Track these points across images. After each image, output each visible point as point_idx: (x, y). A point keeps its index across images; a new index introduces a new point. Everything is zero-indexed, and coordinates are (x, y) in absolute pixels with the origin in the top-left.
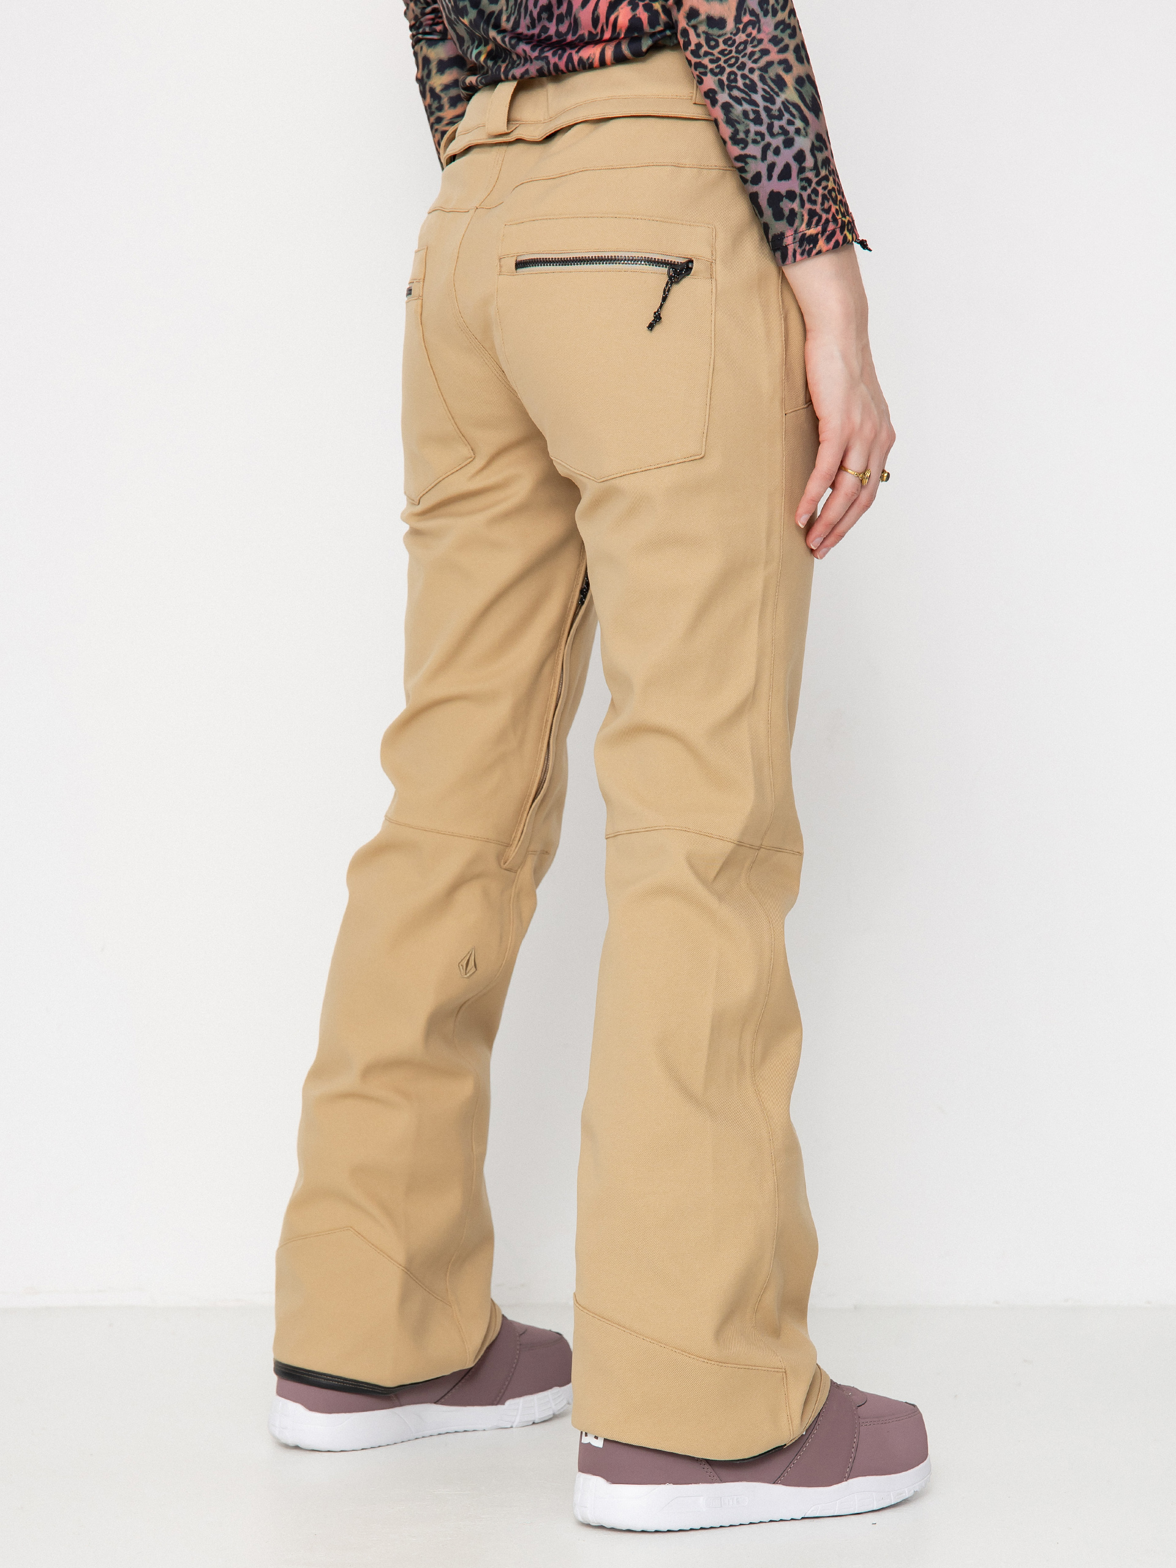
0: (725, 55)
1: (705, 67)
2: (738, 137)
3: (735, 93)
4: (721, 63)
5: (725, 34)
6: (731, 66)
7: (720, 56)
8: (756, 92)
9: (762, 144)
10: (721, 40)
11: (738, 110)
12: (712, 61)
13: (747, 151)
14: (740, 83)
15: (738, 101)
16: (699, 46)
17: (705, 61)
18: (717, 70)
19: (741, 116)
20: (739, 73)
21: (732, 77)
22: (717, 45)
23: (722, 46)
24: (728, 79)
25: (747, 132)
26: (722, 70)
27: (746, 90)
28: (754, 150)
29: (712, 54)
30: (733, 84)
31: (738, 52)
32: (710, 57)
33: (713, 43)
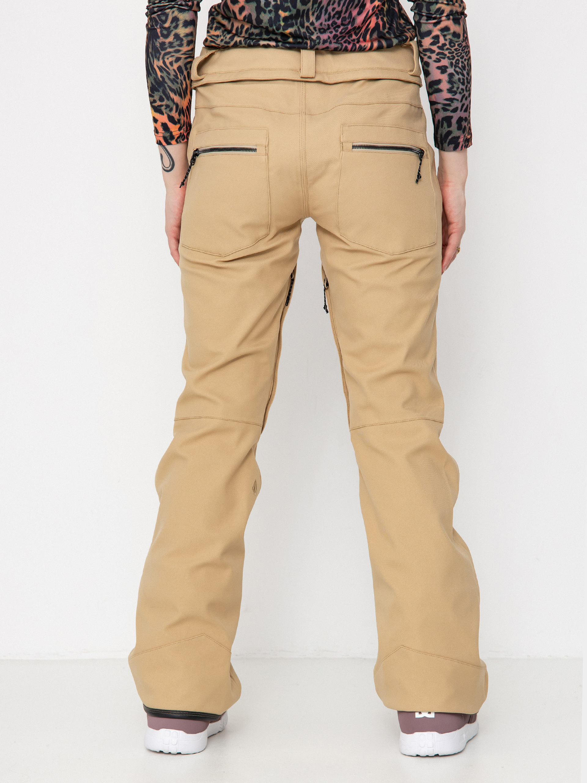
0: (456, 51)
1: (446, 55)
2: (453, 90)
3: (457, 69)
4: (454, 54)
5: (459, 41)
6: (458, 56)
7: (454, 51)
8: (465, 70)
9: (463, 94)
10: (457, 44)
11: (456, 77)
12: (449, 53)
13: (456, 97)
14: (460, 65)
15: (457, 73)
16: (444, 45)
17: (446, 52)
18: (452, 57)
19: (457, 81)
20: (461, 60)
21: (458, 62)
22: (454, 46)
23: (456, 47)
24: (456, 62)
25: (458, 88)
26: (454, 57)
27: (462, 68)
28: (458, 96)
29: (451, 50)
30: (457, 65)
31: (462, 50)
32: (449, 51)
33: (452, 45)
